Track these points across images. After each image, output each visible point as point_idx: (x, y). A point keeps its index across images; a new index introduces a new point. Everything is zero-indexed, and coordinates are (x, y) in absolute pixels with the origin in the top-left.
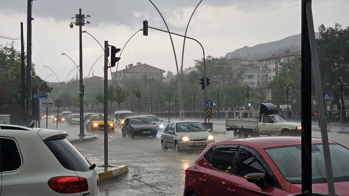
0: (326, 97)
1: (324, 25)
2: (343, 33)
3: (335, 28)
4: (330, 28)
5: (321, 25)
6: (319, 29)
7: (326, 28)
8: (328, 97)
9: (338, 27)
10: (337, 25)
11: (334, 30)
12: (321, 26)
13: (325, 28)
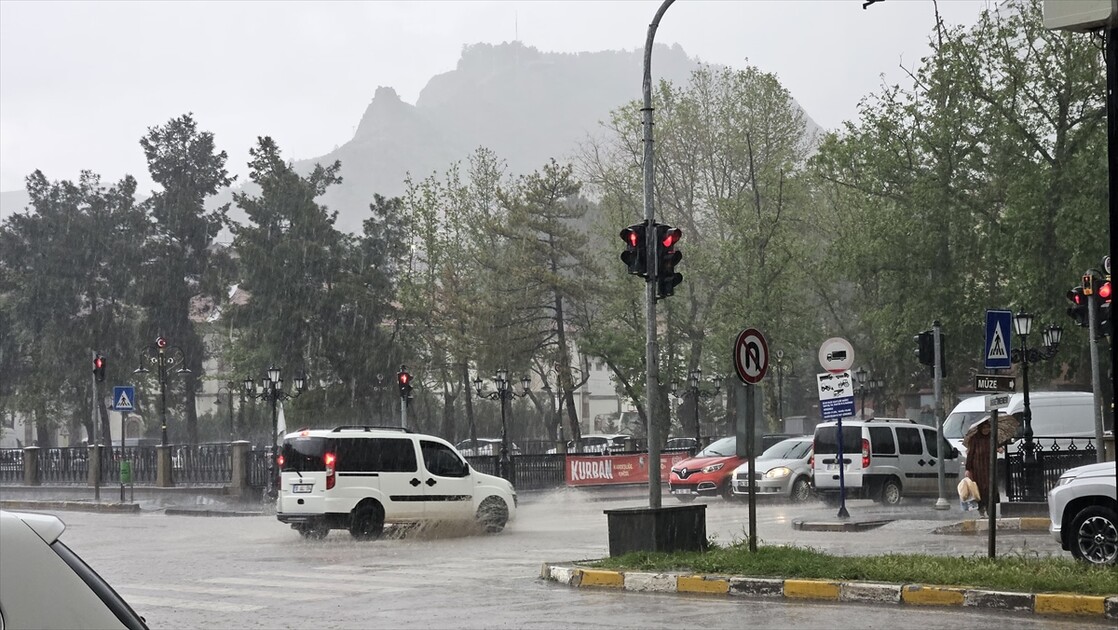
0: (120, 401)
1: (43, 173)
2: (106, 200)
3: (81, 185)
4: (64, 183)
5: (33, 171)
6: (28, 185)
7: (51, 183)
8: (127, 401)
9: (91, 181)
10: (85, 174)
11: (76, 189)
12: (32, 176)
13: (46, 183)
